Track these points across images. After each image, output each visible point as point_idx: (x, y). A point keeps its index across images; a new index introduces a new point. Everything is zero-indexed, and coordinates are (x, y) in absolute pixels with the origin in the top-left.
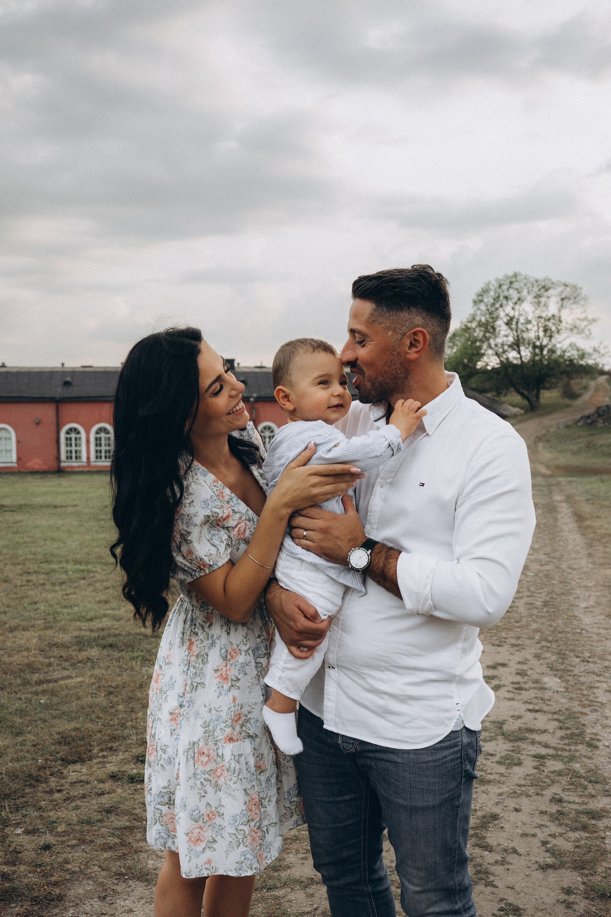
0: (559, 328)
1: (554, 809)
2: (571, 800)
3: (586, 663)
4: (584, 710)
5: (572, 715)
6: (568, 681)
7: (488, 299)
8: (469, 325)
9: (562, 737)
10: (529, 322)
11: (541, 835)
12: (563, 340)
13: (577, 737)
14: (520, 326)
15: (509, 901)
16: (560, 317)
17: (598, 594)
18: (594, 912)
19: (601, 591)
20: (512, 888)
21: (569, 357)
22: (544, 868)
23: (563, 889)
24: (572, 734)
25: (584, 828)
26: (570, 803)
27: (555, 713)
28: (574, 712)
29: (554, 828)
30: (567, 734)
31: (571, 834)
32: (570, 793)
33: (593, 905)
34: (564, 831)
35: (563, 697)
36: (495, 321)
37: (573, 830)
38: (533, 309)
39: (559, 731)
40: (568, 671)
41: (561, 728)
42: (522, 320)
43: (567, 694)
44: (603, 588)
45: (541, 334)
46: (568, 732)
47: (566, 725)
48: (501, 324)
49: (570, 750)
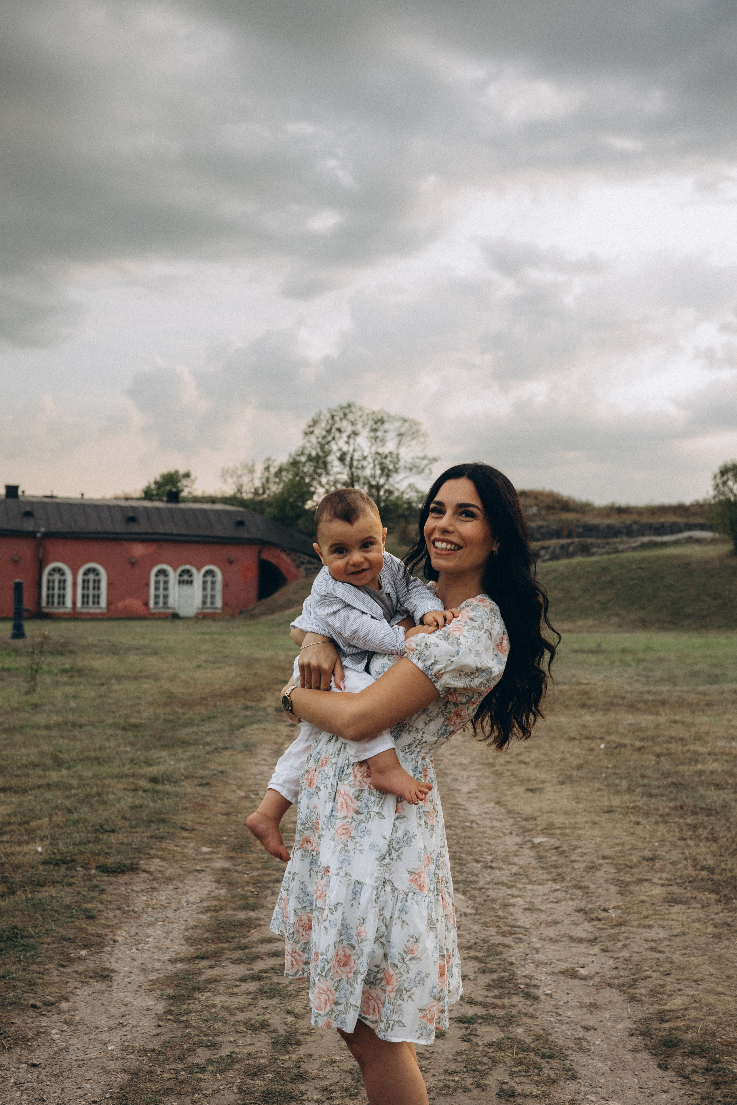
0: (397, 466)
2: (527, 1092)
3: (489, 870)
4: (506, 941)
5: (492, 951)
6: (475, 897)
7: (320, 431)
8: (298, 459)
9: (489, 985)
10: (364, 458)
12: (402, 480)
13: (507, 985)
14: (354, 462)
16: (398, 454)
17: (478, 774)
21: (408, 499)
24: (500, 979)
26: (526, 1096)
27: (470, 948)
28: (494, 944)
30: (494, 980)
32: (522, 1079)
35: (475, 922)
36: (327, 455)
38: (369, 444)
39: (481, 976)
40: (471, 882)
41: (484, 972)
42: (356, 456)
43: (478, 917)
44: (481, 766)
45: (378, 472)
46: (495, 976)
47: (489, 966)
48: (333, 459)
49: (504, 1007)
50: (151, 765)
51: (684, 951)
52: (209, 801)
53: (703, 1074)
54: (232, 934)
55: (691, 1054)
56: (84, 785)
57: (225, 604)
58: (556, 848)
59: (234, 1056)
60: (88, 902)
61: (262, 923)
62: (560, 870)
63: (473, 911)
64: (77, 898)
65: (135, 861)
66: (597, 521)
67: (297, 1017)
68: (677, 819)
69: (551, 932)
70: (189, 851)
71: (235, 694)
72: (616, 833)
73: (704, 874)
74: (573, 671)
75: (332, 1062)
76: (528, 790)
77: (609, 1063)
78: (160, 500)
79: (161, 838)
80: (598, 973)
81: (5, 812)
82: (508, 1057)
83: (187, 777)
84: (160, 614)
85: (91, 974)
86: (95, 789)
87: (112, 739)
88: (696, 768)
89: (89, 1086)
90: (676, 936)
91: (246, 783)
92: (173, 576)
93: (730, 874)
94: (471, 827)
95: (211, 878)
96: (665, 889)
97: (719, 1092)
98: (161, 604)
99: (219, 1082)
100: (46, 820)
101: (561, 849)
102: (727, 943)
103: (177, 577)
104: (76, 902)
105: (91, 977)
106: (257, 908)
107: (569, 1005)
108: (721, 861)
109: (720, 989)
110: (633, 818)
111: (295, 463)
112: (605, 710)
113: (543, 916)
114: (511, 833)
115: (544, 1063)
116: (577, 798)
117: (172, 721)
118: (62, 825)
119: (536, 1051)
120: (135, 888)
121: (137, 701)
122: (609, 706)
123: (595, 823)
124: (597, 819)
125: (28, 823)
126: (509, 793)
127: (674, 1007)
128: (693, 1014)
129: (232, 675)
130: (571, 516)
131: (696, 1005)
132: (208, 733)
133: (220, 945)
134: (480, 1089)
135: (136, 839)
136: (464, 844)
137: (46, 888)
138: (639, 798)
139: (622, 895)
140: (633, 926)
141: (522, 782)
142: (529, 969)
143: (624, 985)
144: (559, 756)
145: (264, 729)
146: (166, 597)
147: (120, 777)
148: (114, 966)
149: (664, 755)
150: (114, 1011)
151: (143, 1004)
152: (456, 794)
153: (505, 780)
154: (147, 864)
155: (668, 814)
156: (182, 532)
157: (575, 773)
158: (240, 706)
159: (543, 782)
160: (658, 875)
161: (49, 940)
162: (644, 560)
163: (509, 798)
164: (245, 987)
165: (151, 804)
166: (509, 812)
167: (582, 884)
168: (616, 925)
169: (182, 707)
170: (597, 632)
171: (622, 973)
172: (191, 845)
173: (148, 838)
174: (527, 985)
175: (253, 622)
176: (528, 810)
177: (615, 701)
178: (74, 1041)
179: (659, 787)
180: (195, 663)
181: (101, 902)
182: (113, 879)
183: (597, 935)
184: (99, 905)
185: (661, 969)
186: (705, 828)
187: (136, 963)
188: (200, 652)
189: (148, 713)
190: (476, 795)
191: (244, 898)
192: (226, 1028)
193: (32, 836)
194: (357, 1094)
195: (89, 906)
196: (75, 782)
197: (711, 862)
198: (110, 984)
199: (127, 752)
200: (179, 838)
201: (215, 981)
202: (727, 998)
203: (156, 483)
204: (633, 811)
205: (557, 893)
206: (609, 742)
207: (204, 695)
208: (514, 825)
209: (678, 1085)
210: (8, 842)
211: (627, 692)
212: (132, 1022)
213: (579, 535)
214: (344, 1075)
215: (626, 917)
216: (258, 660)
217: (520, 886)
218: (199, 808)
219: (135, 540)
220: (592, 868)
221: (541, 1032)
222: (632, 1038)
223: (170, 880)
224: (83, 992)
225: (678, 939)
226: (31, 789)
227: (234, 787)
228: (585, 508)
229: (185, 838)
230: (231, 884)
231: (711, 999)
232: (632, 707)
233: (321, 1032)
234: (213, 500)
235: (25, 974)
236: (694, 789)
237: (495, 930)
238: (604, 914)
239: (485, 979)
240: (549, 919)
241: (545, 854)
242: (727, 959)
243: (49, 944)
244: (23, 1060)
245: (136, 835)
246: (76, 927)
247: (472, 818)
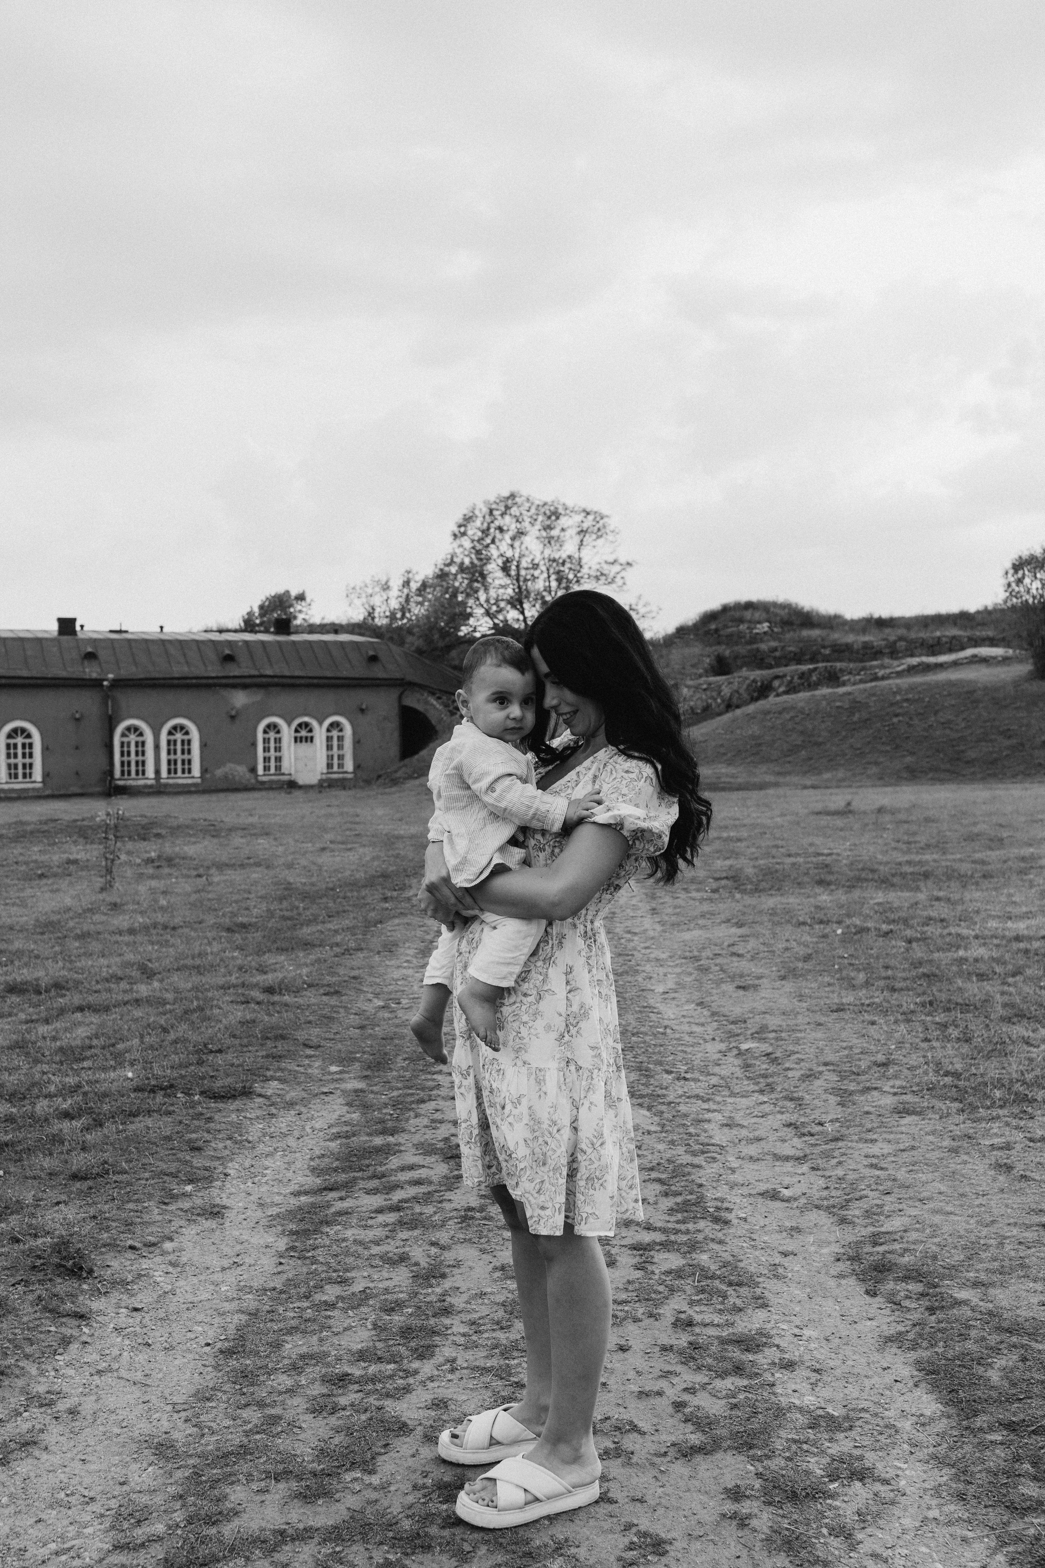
1: (682, 1340)
2: (707, 1321)
3: (682, 1082)
4: (697, 1160)
5: (679, 1172)
7: (473, 531)
8: (447, 569)
9: (672, 1209)
10: (535, 566)
11: (672, 1393)
13: (694, 1208)
14: (523, 572)
15: (642, 1528)
16: (580, 559)
17: (678, 970)
18: (787, 1529)
19: (681, 965)
20: (641, 1501)
22: (687, 1453)
23: (727, 1490)
24: (686, 1202)
25: (738, 1369)
26: (706, 1325)
27: (652, 1169)
28: (681, 1165)
29: (688, 1377)
30: (678, 1204)
31: (719, 1384)
32: (703, 1308)
33: (783, 1516)
34: (706, 1380)
35: (660, 1141)
36: (485, 564)
37: (720, 1376)
38: (541, 546)
39: (663, 1200)
40: (658, 1096)
41: (666, 1195)
42: (525, 563)
43: (664, 1135)
44: (683, 961)
45: (554, 584)
46: (679, 1199)
47: (673, 1188)
48: (493, 568)
49: (688, 1232)
50: (265, 973)
51: (911, 1168)
52: (338, 1012)
53: (918, 1299)
54: (367, 1162)
55: (906, 1279)
56: (181, 999)
57: (357, 767)
58: (768, 1055)
59: (368, 1291)
60: (194, 1132)
61: (402, 1148)
62: (770, 1080)
63: (659, 1129)
64: (179, 1128)
65: (248, 1084)
66: (850, 638)
67: (443, 1248)
68: (923, 1017)
69: (752, 1150)
70: (315, 1071)
71: (370, 883)
72: (844, 1035)
73: (948, 1080)
74: (810, 839)
75: (482, 1295)
76: (739, 987)
77: (808, 1290)
78: (267, 631)
79: (280, 1057)
80: (804, 1194)
81: (84, 1034)
82: (688, 1285)
83: (310, 986)
84: (271, 782)
85: (199, 1211)
86: (195, 1003)
87: (215, 943)
88: (955, 956)
89: (200, 1329)
90: (904, 1150)
91: (385, 989)
92: (287, 732)
93: (980, 1080)
94: (664, 1034)
95: (341, 1101)
96: (896, 1098)
97: (933, 1318)
98: (273, 771)
99: (351, 1319)
100: (136, 1041)
101: (773, 1056)
102: (965, 1157)
103: (293, 734)
104: (178, 1133)
105: (198, 1215)
106: (398, 1132)
107: (766, 1229)
108: (971, 1065)
109: (949, 1208)
110: (867, 1017)
111: (442, 576)
112: (848, 887)
113: (744, 1133)
114: (714, 1039)
115: (730, 1291)
116: (801, 996)
117: (289, 918)
118: (156, 1046)
119: (722, 1279)
120: (248, 1115)
121: (246, 896)
122: (855, 882)
123: (820, 1024)
124: (823, 1019)
125: (113, 1045)
126: (714, 991)
127: (891, 1229)
128: (913, 1236)
129: (368, 858)
130: (815, 633)
131: (917, 1226)
132: (336, 931)
133: (352, 1175)
134: (652, 1319)
135: (249, 1060)
136: (654, 1053)
137: (140, 1118)
138: (877, 994)
139: (843, 1106)
140: (852, 1141)
141: (732, 978)
142: (722, 1191)
143: (834, 1207)
144: (781, 945)
145: (408, 924)
146: (279, 759)
147: (224, 988)
148: (225, 1202)
149: (918, 940)
150: (227, 1250)
151: (262, 1242)
152: (649, 995)
153: (711, 976)
154: (263, 1088)
155: (912, 1012)
156: (297, 673)
157: (800, 965)
158: (378, 896)
159: (759, 978)
160: (891, 1083)
161: (147, 1175)
162: (912, 688)
163: (715, 998)
164: (381, 1218)
165: (266, 1018)
166: (714, 1014)
167: (795, 1095)
168: (832, 1141)
169: (303, 901)
170: (850, 786)
171: (834, 1193)
172: (317, 1064)
173: (263, 1057)
174: (718, 1209)
175: (393, 789)
176: (737, 1011)
177: (863, 875)
178: (181, 1283)
179: (905, 979)
180: (318, 845)
181: (209, 1132)
182: (221, 1105)
183: (808, 1152)
184: (206, 1135)
185: (881, 1188)
186: (957, 1026)
187: (251, 1198)
188: (325, 830)
189: (258, 910)
190: (673, 995)
191: (382, 1121)
192: (359, 1262)
193: (119, 1060)
194: (509, 1327)
195: (194, 1136)
196: (169, 996)
197: (959, 1066)
198: (221, 1221)
199: (233, 958)
200: (301, 1056)
201: (346, 1213)
202: (956, 1218)
203: (261, 607)
204: (869, 1009)
205: (763, 1107)
206: (848, 927)
207: (331, 885)
208: (718, 1029)
209: (887, 1312)
210: (90, 1069)
211: (881, 863)
212: (248, 1260)
213: (826, 659)
214: (496, 1308)
215: (844, 1131)
216: (399, 837)
217: (718, 1099)
218: (325, 1021)
219: (234, 686)
220: (810, 1076)
221: (730, 1259)
222: (838, 1264)
223: (291, 1104)
224: (190, 1231)
225: (905, 1155)
226: (115, 1006)
227: (370, 996)
228: (833, 622)
229: (309, 1057)
230: (366, 1107)
231: (937, 1219)
232: (885, 883)
233: (470, 1264)
234: (335, 628)
235: (119, 1212)
236: (950, 981)
237: (684, 1148)
238: (820, 1128)
239: (667, 1203)
240: (751, 1136)
241: (753, 1062)
242: (963, 1176)
243: (147, 1180)
244: (123, 1304)
245: (248, 1054)
246: (179, 1160)
247: (666, 1023)
